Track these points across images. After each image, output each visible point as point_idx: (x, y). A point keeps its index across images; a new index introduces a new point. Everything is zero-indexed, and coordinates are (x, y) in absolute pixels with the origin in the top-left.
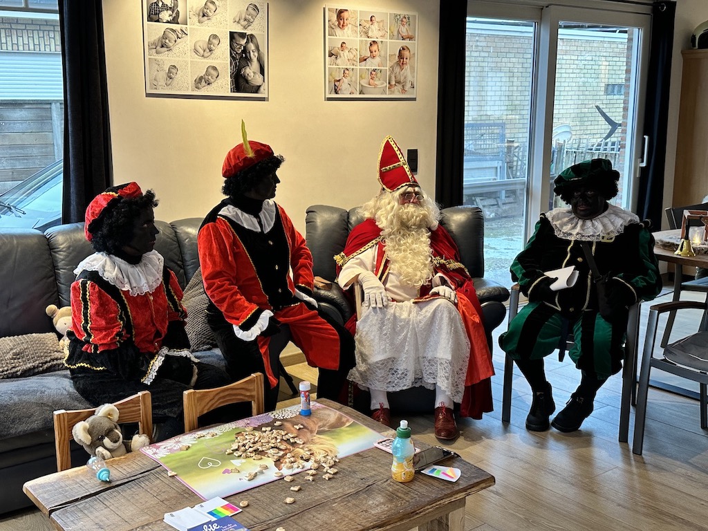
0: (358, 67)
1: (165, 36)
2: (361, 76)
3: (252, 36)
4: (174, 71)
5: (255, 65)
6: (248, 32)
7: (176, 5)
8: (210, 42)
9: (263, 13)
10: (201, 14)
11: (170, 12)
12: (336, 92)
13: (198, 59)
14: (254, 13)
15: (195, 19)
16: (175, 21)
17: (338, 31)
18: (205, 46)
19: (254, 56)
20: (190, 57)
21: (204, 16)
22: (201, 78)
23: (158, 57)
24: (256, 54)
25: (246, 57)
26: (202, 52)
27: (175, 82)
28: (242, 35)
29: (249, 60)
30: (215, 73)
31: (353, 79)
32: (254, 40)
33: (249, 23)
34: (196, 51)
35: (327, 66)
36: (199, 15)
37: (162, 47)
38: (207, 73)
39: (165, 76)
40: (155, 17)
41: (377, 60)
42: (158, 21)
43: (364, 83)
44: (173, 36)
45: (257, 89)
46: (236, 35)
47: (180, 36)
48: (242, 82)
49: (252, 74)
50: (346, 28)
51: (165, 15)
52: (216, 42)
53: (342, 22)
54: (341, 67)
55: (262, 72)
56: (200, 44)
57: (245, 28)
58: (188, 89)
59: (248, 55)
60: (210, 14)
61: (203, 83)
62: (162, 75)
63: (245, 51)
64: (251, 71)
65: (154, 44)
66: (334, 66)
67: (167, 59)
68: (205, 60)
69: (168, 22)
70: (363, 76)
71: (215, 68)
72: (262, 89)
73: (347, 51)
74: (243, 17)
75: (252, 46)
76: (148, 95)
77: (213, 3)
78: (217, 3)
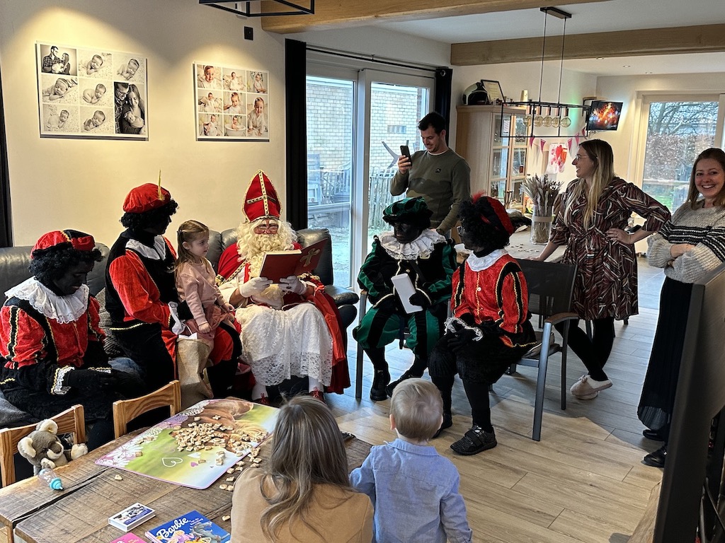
0: (223, 114)
1: (57, 85)
2: (225, 121)
3: (133, 86)
4: (66, 115)
5: (136, 110)
6: (130, 83)
7: (67, 59)
8: (97, 91)
9: (142, 68)
10: (90, 67)
11: (62, 65)
12: (206, 134)
14: (135, 67)
15: (84, 71)
16: (66, 72)
17: (206, 84)
18: (93, 95)
19: (135, 103)
20: (80, 103)
21: (92, 68)
22: (90, 121)
23: (51, 103)
24: (137, 101)
25: (129, 103)
26: (90, 99)
27: (66, 125)
28: (125, 85)
29: (131, 106)
30: (102, 118)
31: (219, 123)
32: (135, 89)
33: (131, 75)
34: (85, 98)
35: (198, 113)
36: (87, 68)
37: (55, 94)
38: (95, 117)
39: (58, 120)
40: (49, 69)
41: (238, 108)
42: (51, 72)
43: (228, 127)
44: (65, 85)
45: (138, 131)
46: (119, 85)
47: (71, 85)
48: (125, 124)
49: (134, 118)
50: (212, 81)
51: (58, 67)
52: (102, 90)
53: (208, 76)
54: (209, 113)
55: (143, 116)
56: (89, 92)
57: (127, 79)
58: (78, 131)
59: (130, 102)
60: (97, 67)
61: (91, 125)
62: (55, 119)
63: (127, 98)
64: (133, 115)
65: (48, 91)
66: (203, 113)
67: (59, 105)
68: (93, 106)
69: (60, 73)
70: (227, 121)
71: (101, 113)
72: (142, 130)
73: (213, 100)
74: (126, 70)
75: (133, 95)
76: (42, 136)
77: (99, 57)
78: (103, 57)
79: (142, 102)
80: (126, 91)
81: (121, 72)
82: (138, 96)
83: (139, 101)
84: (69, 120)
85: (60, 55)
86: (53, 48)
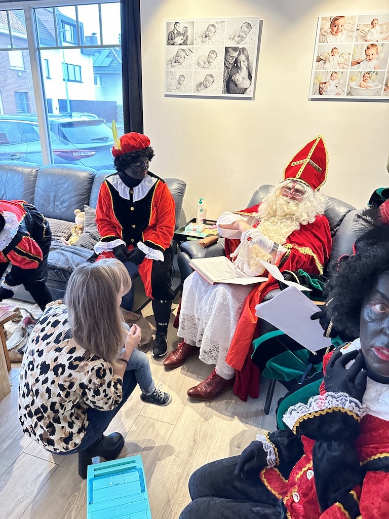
0: (349, 70)
1: (177, 55)
2: (351, 79)
3: (243, 49)
4: (182, 79)
5: (244, 72)
7: (186, 32)
8: (209, 57)
9: (255, 29)
10: (204, 36)
11: (182, 37)
12: (320, 93)
14: (247, 30)
15: (200, 40)
16: (185, 43)
17: (330, 38)
18: (206, 60)
19: (244, 65)
20: (195, 68)
21: (206, 37)
22: (201, 84)
23: (172, 70)
24: (246, 63)
25: (237, 66)
26: (202, 64)
27: (182, 87)
28: (235, 49)
29: (239, 68)
30: (211, 80)
31: (342, 81)
32: (245, 52)
33: (242, 38)
34: (198, 64)
35: (314, 70)
36: (202, 37)
37: (176, 62)
38: (206, 80)
39: (177, 83)
40: (172, 42)
42: (173, 44)
43: (353, 85)
44: (183, 54)
45: (244, 91)
46: (230, 50)
47: (188, 54)
48: (232, 85)
49: (241, 79)
50: (340, 34)
51: (178, 40)
54: (329, 71)
55: (250, 77)
56: (202, 58)
57: (238, 43)
58: (191, 91)
59: (239, 64)
60: (211, 35)
61: (202, 87)
62: (175, 82)
63: (237, 61)
64: (241, 78)
65: (170, 61)
66: (322, 70)
67: (178, 70)
68: (205, 70)
69: (180, 44)
70: (354, 78)
71: (211, 76)
72: (248, 91)
73: (338, 56)
74: (237, 34)
75: (243, 57)
76: (166, 96)
77: (213, 26)
78: (217, 26)
79: (251, 64)
80: (235, 54)
81: (232, 38)
82: (248, 58)
83: (248, 63)
84: (185, 83)
85: (180, 29)
86: (176, 23)
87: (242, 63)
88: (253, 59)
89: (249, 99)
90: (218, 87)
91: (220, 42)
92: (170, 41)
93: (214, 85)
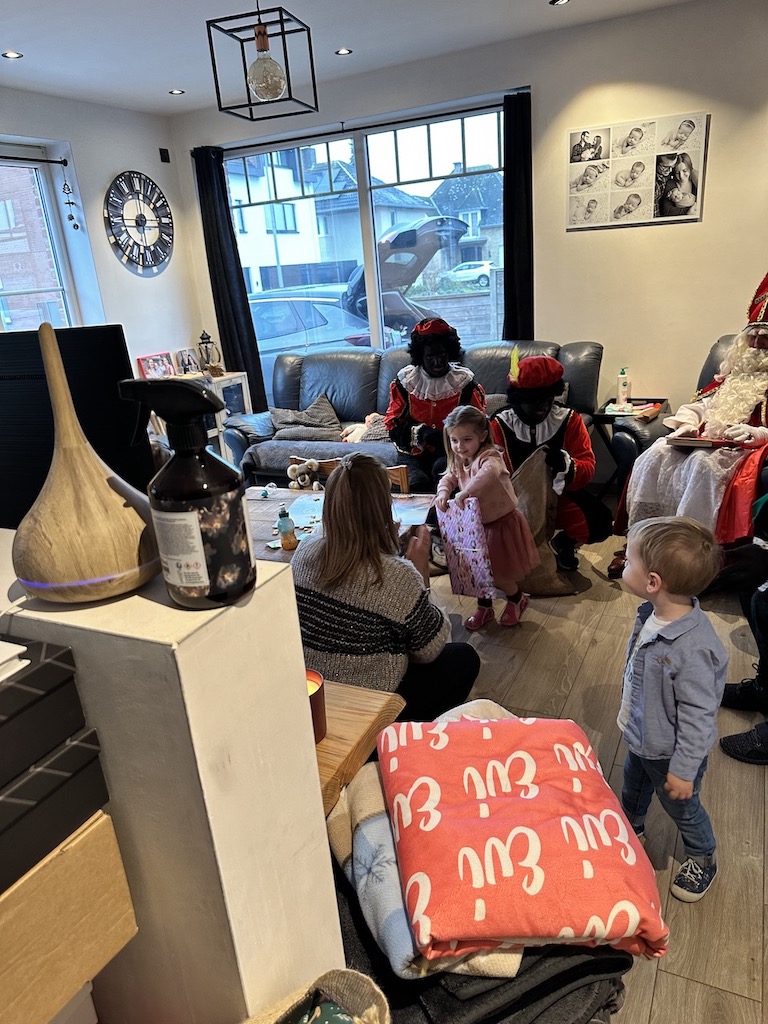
1: (586, 174)
3: (684, 155)
4: (593, 205)
5: (686, 185)
7: (599, 142)
8: (633, 171)
9: (701, 129)
10: (625, 145)
11: (592, 150)
13: (619, 190)
14: (689, 130)
16: (597, 157)
18: (628, 176)
19: (685, 177)
20: (612, 189)
21: (628, 145)
22: (621, 208)
23: (578, 194)
24: (688, 174)
25: (675, 178)
26: (623, 182)
27: (593, 216)
28: (671, 157)
29: (678, 181)
30: (636, 201)
32: (687, 159)
33: (681, 141)
34: (617, 182)
36: (623, 146)
37: (583, 184)
38: (628, 202)
39: (585, 211)
40: (577, 158)
42: (580, 161)
44: (594, 172)
45: (686, 210)
46: (663, 158)
47: (601, 170)
48: (668, 206)
49: (681, 195)
51: (588, 154)
52: (639, 169)
55: (694, 191)
56: (622, 174)
57: (676, 148)
58: (607, 220)
59: (677, 176)
60: (635, 142)
61: (623, 212)
62: (582, 210)
63: (675, 172)
64: (681, 194)
65: (576, 183)
67: (586, 195)
68: (628, 190)
69: (590, 159)
71: (637, 196)
72: (692, 210)
74: (674, 137)
75: (683, 166)
76: (568, 230)
77: (638, 130)
78: (643, 129)
79: (696, 173)
80: (672, 163)
81: (666, 142)
82: (690, 167)
83: (691, 173)
84: (596, 211)
85: (590, 140)
86: (584, 133)
87: (682, 173)
88: (698, 167)
89: (695, 220)
90: (647, 210)
91: (648, 151)
92: (576, 155)
93: (642, 208)
